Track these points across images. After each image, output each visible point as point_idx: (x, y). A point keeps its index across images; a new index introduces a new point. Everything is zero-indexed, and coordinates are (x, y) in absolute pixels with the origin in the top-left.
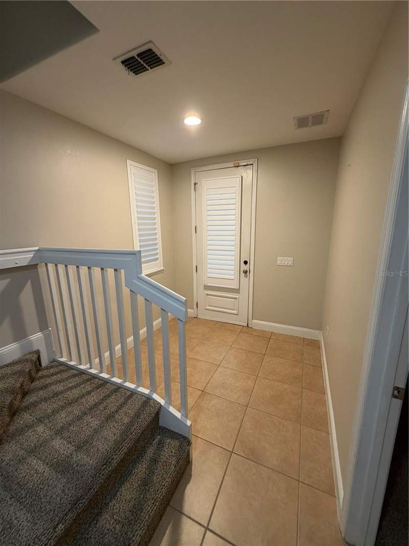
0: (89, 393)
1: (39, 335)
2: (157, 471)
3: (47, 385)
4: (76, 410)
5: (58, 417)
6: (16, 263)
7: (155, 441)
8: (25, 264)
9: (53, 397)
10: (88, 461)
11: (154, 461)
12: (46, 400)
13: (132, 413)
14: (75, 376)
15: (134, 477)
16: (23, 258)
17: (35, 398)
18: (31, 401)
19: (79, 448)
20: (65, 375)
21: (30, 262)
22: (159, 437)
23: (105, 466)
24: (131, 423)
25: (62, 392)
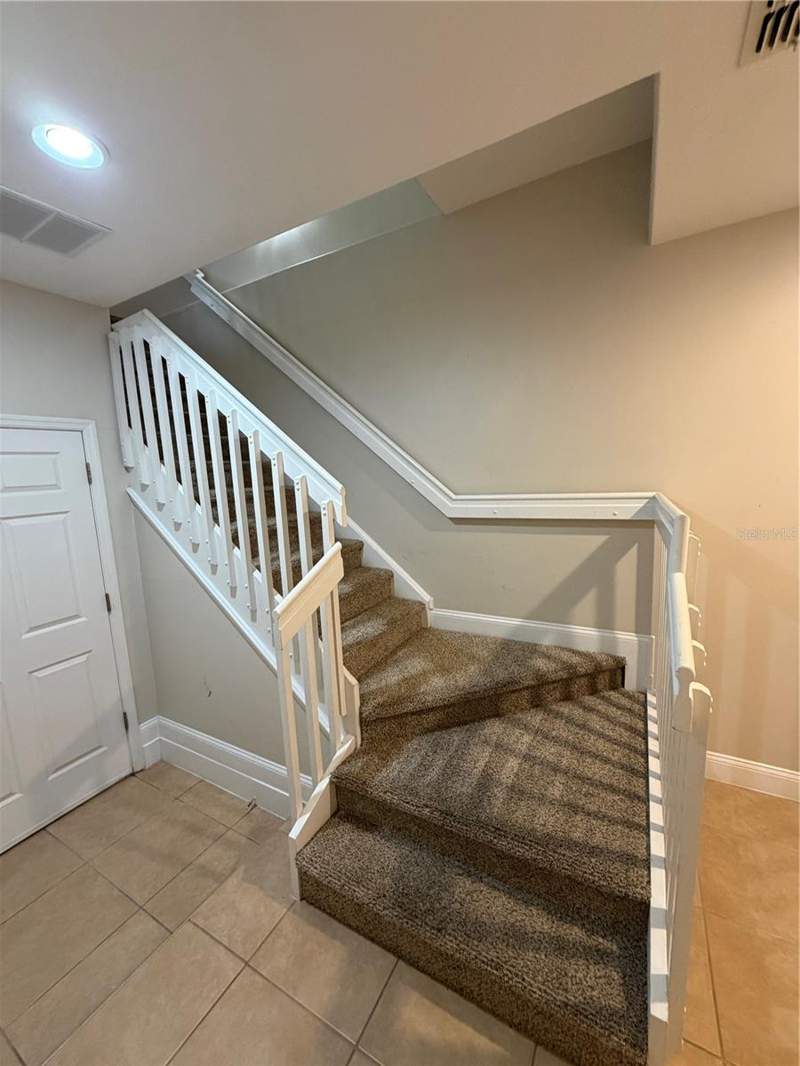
0: (607, 761)
1: (632, 637)
2: (543, 957)
3: (594, 710)
4: (568, 760)
5: (549, 744)
6: (615, 515)
7: (601, 940)
8: (628, 517)
9: (577, 726)
10: (497, 804)
11: (560, 947)
12: (569, 720)
13: (597, 840)
14: (631, 729)
15: (524, 911)
16: (626, 508)
17: (566, 711)
18: (561, 709)
19: (512, 788)
20: (626, 719)
21: (636, 514)
22: (615, 948)
23: (493, 830)
24: (573, 845)
25: (591, 730)
